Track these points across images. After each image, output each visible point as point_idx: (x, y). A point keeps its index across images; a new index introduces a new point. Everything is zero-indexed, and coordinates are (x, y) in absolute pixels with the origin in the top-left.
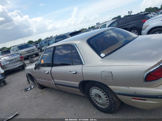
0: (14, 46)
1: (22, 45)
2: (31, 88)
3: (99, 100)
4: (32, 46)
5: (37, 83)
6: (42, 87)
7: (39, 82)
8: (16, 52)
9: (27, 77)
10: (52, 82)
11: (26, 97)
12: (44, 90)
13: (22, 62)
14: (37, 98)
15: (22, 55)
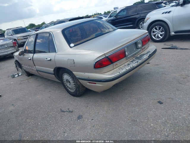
0: (8, 29)
1: (18, 28)
2: (19, 75)
3: (70, 85)
4: (30, 31)
5: (24, 70)
6: (29, 74)
7: (25, 69)
8: (11, 37)
9: (15, 63)
10: (34, 68)
11: (12, 83)
12: (30, 77)
13: (15, 49)
14: (21, 83)
15: (18, 41)
